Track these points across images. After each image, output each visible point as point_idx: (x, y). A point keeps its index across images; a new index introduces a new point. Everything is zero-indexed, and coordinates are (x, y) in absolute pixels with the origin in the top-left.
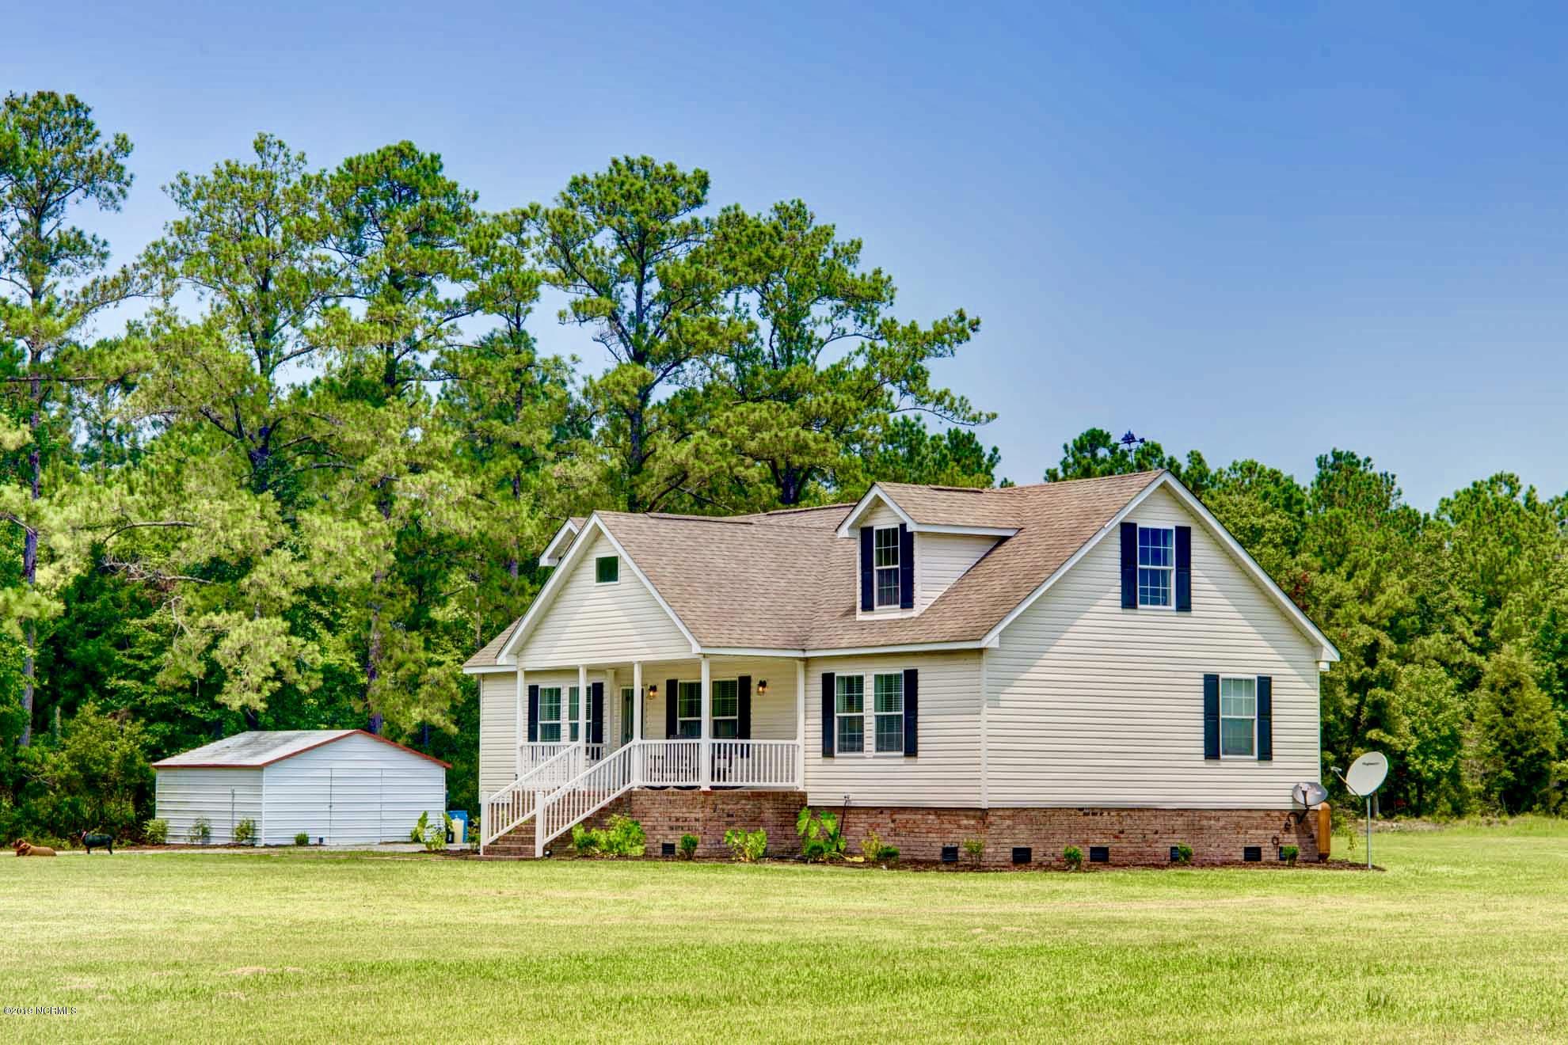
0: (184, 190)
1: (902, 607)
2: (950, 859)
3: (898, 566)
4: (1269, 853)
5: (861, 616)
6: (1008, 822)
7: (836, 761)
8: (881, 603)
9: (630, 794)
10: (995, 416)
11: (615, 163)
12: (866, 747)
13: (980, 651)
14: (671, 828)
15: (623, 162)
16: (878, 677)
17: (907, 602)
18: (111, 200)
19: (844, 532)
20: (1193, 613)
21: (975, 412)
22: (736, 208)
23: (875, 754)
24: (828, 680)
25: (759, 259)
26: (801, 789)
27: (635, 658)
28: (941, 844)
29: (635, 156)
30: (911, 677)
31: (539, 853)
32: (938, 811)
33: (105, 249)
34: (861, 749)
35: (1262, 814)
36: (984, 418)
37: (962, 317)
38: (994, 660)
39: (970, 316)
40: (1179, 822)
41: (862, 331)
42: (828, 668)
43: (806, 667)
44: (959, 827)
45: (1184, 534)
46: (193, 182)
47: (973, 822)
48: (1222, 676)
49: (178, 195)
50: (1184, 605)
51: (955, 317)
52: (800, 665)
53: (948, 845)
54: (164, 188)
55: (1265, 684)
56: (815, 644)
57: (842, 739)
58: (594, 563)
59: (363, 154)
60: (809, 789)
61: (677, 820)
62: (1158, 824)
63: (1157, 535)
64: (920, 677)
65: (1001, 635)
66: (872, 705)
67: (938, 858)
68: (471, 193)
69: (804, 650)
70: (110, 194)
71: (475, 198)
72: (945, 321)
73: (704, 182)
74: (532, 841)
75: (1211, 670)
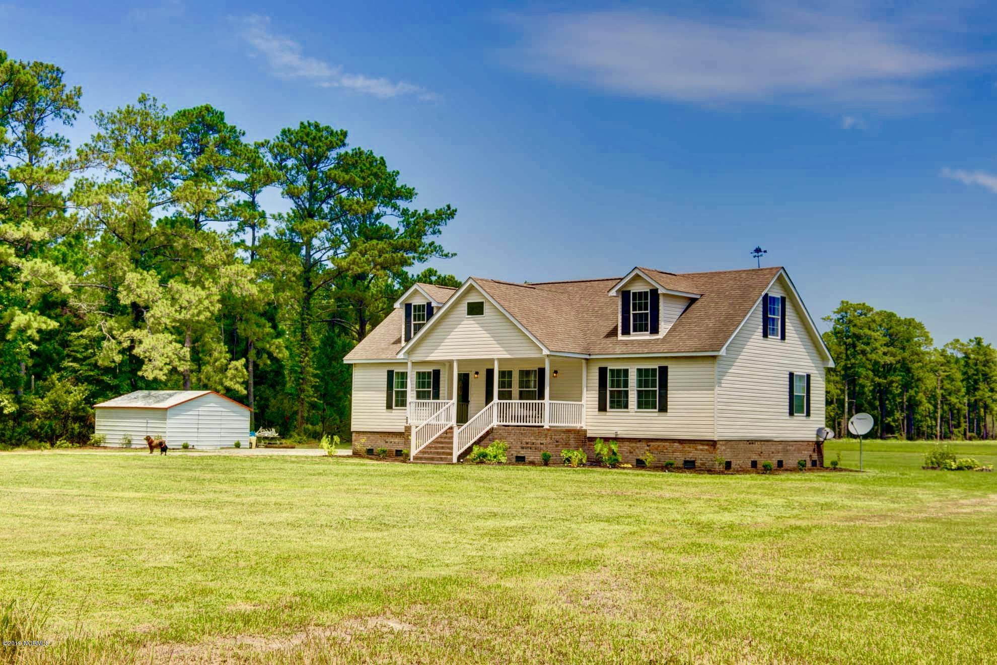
0: (100, 118)
1: (651, 333)
2: (690, 466)
3: (649, 311)
4: (809, 465)
5: (620, 337)
6: (724, 448)
7: (608, 414)
8: (635, 330)
9: (492, 429)
10: (455, 254)
11: (302, 123)
12: (630, 407)
13: (714, 357)
14: (523, 448)
15: (306, 124)
16: (640, 371)
17: (655, 330)
18: (68, 120)
19: (613, 293)
20: (786, 341)
21: (445, 252)
22: (359, 149)
23: (636, 410)
24: (603, 372)
25: (376, 173)
26: (584, 428)
27: (495, 357)
28: (683, 459)
29: (312, 122)
30: (664, 371)
31: (455, 460)
32: (681, 442)
33: (68, 144)
34: (626, 407)
35: (806, 443)
36: (450, 255)
37: (449, 207)
38: (721, 362)
39: (453, 208)
40: (780, 447)
41: (395, 213)
42: (603, 365)
43: (587, 363)
44: (696, 449)
45: (783, 300)
46: (106, 115)
47: (706, 447)
48: (795, 373)
49: (98, 121)
50: (783, 337)
51: (446, 208)
52: (584, 361)
53: (687, 459)
54: (90, 117)
55: (808, 376)
56: (597, 351)
57: (611, 402)
58: (466, 305)
59: (187, 108)
60: (588, 428)
61: (527, 443)
62: (773, 448)
63: (773, 299)
64: (669, 370)
65: (727, 349)
66: (635, 384)
67: (681, 466)
68: (242, 132)
69: (590, 355)
70: (68, 116)
71: (244, 134)
72: (441, 209)
73: (345, 134)
74: (451, 454)
75: (792, 370)
